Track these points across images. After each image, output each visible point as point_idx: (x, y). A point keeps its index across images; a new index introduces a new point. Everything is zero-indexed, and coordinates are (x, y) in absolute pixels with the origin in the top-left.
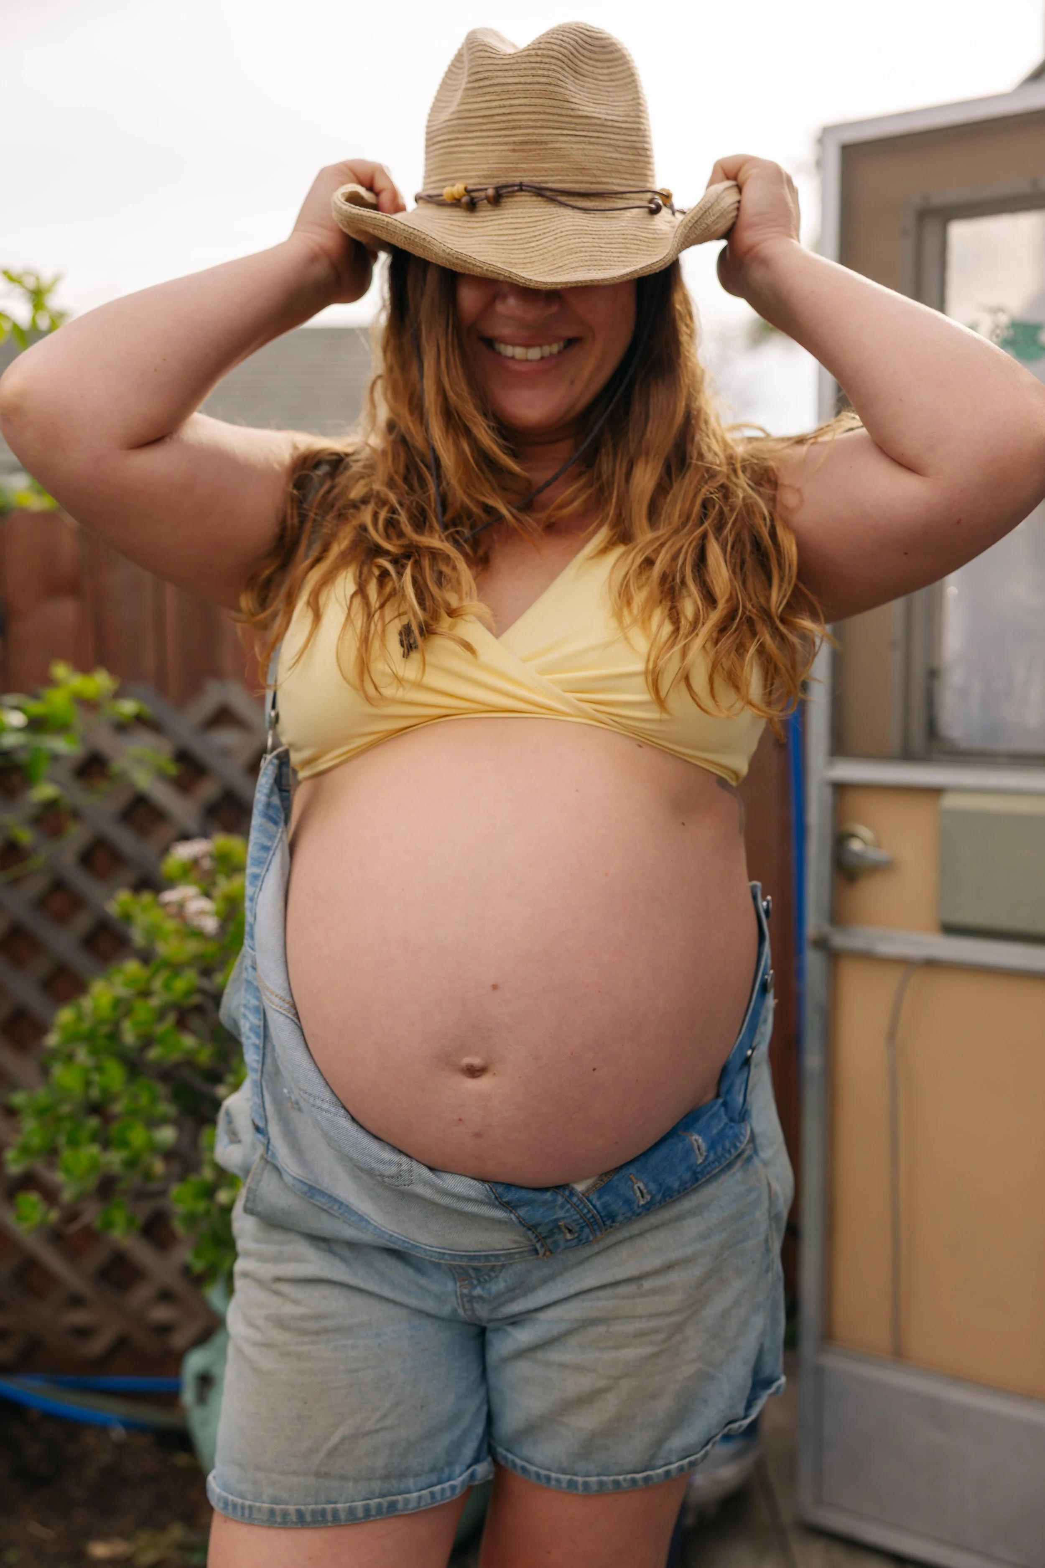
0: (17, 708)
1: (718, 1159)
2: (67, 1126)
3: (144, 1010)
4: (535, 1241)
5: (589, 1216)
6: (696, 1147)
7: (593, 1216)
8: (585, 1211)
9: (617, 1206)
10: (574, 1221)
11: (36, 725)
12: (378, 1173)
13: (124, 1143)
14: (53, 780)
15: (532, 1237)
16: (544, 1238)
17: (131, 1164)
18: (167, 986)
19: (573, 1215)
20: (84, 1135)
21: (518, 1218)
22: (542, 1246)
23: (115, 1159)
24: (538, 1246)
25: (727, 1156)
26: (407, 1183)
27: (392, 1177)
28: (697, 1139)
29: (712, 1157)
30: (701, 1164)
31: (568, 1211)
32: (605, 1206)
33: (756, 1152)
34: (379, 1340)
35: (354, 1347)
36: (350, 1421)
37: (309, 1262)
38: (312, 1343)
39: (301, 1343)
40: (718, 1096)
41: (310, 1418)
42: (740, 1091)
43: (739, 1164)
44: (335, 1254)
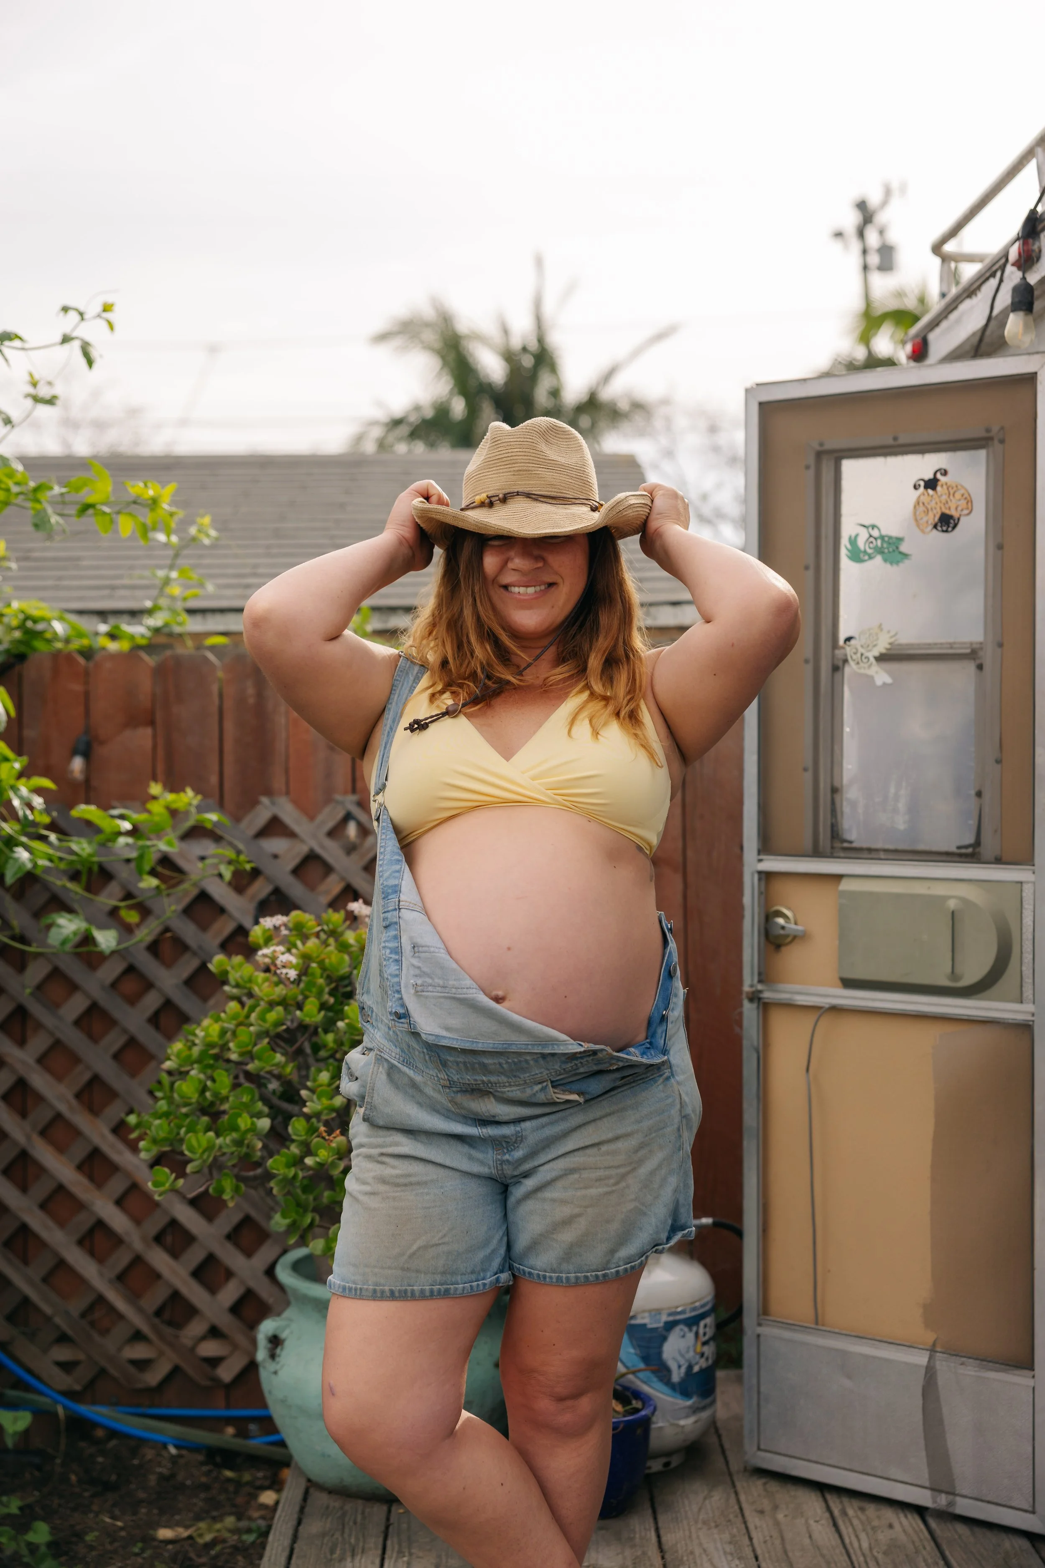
33: (673, 1075)
34: (442, 1190)
35: (428, 1194)
36: (424, 1238)
37: (403, 1146)
38: (402, 1191)
39: (397, 1192)
40: (647, 1038)
41: (400, 1235)
42: (662, 1037)
43: (661, 1080)
44: (418, 1141)
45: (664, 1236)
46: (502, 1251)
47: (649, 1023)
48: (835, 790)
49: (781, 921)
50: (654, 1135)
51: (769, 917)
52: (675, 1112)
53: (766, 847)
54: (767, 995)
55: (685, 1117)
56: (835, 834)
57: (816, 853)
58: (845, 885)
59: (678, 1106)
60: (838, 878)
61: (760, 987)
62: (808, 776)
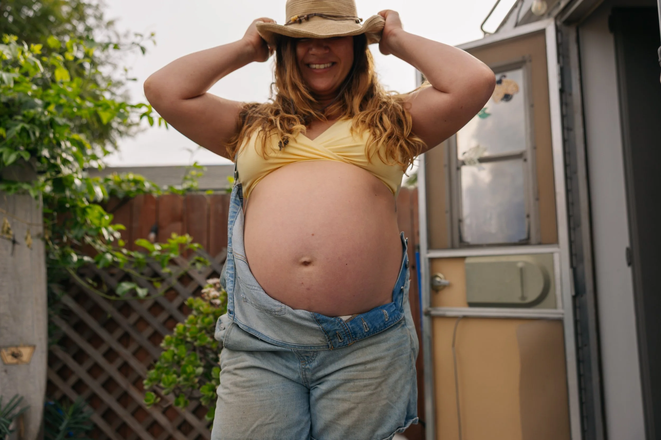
1: (393, 321)
6: (385, 314)
7: (349, 332)
8: (346, 329)
9: (357, 330)
10: (342, 332)
15: (327, 338)
16: (331, 339)
19: (342, 329)
24: (329, 343)
25: (396, 320)
27: (279, 312)
29: (391, 319)
30: (387, 321)
31: (340, 327)
32: (353, 329)
33: (405, 324)
34: (271, 389)
35: (262, 392)
36: (260, 419)
37: (247, 361)
38: (247, 391)
39: (243, 391)
40: (392, 301)
41: (246, 418)
42: (400, 302)
43: (400, 326)
44: (256, 358)
45: (403, 422)
46: (308, 430)
47: (393, 293)
48: (460, 221)
49: (438, 279)
50: (396, 359)
51: (433, 278)
52: (408, 345)
53: (430, 247)
54: (434, 312)
55: (413, 349)
56: (461, 239)
57: (453, 247)
58: (468, 261)
59: (410, 342)
60: (464, 258)
61: (430, 309)
62: (448, 215)
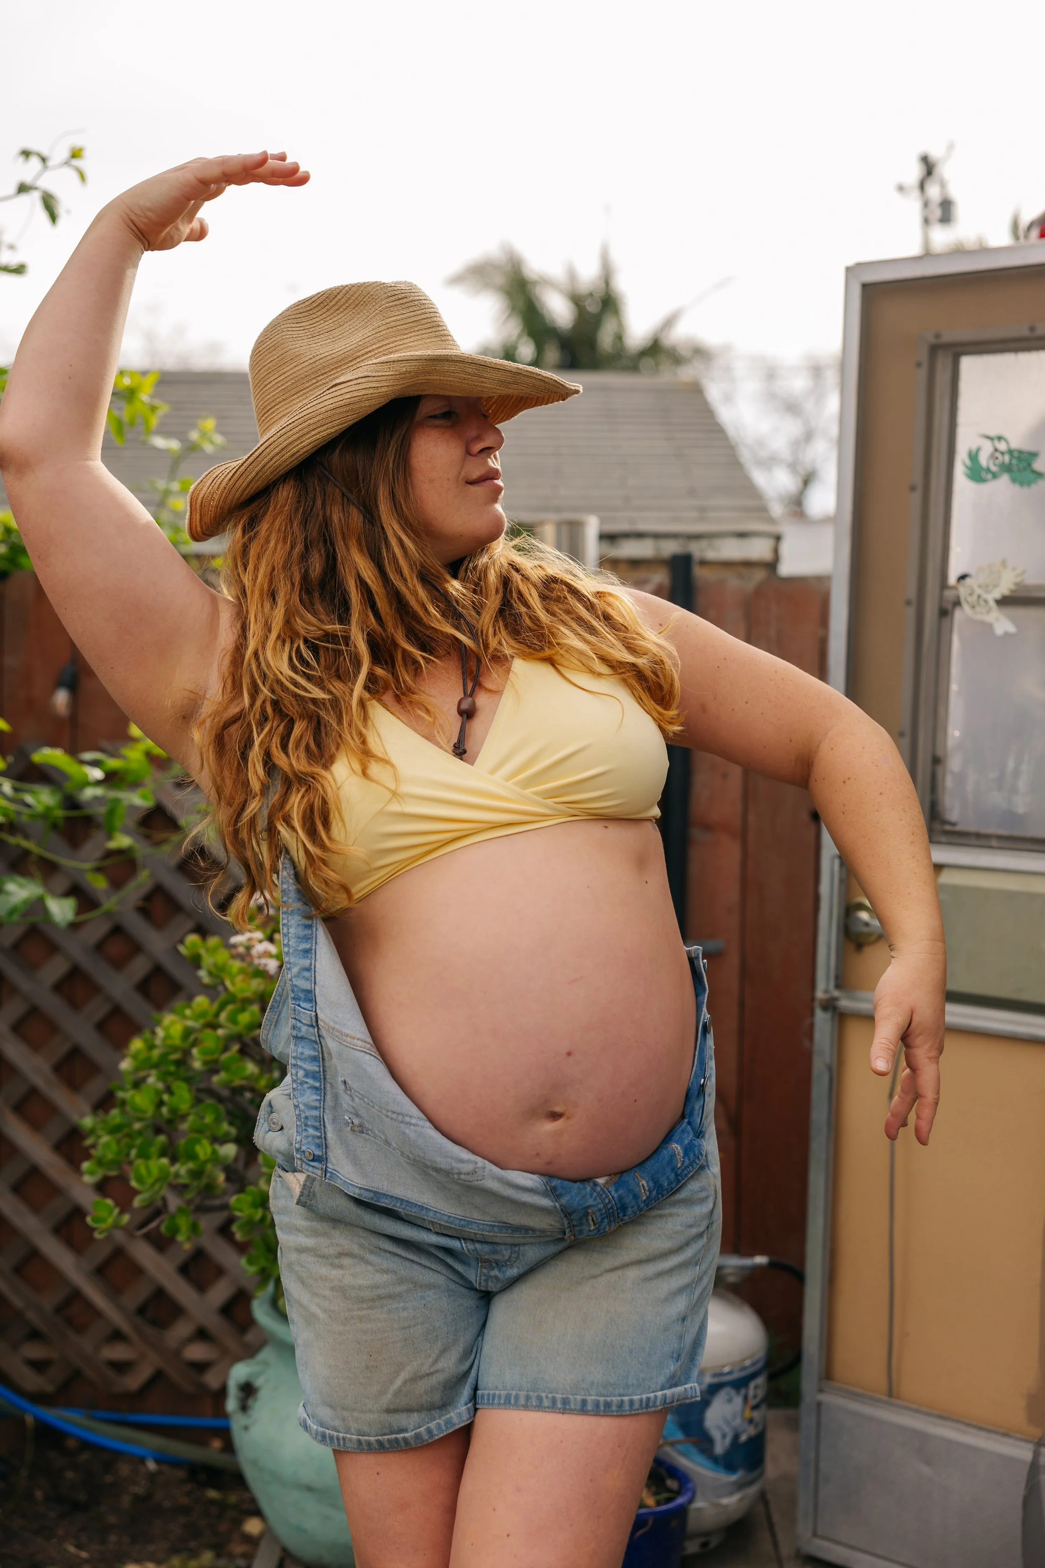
0: (95, 764)
1: (691, 1164)
2: (139, 1141)
3: (210, 1039)
4: (566, 1226)
5: (610, 1206)
6: (677, 1153)
7: (612, 1207)
8: (607, 1201)
9: (629, 1200)
10: (600, 1210)
11: (112, 778)
12: (456, 1171)
13: (193, 1156)
14: (127, 831)
15: (566, 1222)
16: (574, 1226)
17: (196, 1174)
18: (233, 1020)
19: (599, 1203)
20: (154, 1150)
21: (560, 1206)
22: (571, 1231)
23: (182, 1169)
24: (567, 1231)
25: (697, 1161)
26: (480, 1178)
27: (468, 1174)
28: (676, 1147)
29: (687, 1162)
30: (680, 1167)
31: (595, 1199)
32: (620, 1198)
40: (684, 1117)
47: (687, 1098)
